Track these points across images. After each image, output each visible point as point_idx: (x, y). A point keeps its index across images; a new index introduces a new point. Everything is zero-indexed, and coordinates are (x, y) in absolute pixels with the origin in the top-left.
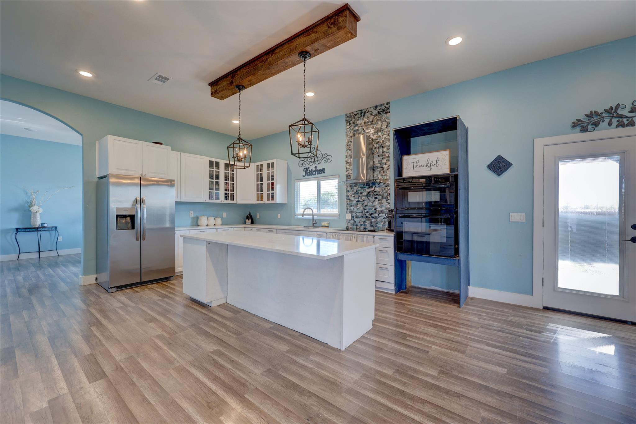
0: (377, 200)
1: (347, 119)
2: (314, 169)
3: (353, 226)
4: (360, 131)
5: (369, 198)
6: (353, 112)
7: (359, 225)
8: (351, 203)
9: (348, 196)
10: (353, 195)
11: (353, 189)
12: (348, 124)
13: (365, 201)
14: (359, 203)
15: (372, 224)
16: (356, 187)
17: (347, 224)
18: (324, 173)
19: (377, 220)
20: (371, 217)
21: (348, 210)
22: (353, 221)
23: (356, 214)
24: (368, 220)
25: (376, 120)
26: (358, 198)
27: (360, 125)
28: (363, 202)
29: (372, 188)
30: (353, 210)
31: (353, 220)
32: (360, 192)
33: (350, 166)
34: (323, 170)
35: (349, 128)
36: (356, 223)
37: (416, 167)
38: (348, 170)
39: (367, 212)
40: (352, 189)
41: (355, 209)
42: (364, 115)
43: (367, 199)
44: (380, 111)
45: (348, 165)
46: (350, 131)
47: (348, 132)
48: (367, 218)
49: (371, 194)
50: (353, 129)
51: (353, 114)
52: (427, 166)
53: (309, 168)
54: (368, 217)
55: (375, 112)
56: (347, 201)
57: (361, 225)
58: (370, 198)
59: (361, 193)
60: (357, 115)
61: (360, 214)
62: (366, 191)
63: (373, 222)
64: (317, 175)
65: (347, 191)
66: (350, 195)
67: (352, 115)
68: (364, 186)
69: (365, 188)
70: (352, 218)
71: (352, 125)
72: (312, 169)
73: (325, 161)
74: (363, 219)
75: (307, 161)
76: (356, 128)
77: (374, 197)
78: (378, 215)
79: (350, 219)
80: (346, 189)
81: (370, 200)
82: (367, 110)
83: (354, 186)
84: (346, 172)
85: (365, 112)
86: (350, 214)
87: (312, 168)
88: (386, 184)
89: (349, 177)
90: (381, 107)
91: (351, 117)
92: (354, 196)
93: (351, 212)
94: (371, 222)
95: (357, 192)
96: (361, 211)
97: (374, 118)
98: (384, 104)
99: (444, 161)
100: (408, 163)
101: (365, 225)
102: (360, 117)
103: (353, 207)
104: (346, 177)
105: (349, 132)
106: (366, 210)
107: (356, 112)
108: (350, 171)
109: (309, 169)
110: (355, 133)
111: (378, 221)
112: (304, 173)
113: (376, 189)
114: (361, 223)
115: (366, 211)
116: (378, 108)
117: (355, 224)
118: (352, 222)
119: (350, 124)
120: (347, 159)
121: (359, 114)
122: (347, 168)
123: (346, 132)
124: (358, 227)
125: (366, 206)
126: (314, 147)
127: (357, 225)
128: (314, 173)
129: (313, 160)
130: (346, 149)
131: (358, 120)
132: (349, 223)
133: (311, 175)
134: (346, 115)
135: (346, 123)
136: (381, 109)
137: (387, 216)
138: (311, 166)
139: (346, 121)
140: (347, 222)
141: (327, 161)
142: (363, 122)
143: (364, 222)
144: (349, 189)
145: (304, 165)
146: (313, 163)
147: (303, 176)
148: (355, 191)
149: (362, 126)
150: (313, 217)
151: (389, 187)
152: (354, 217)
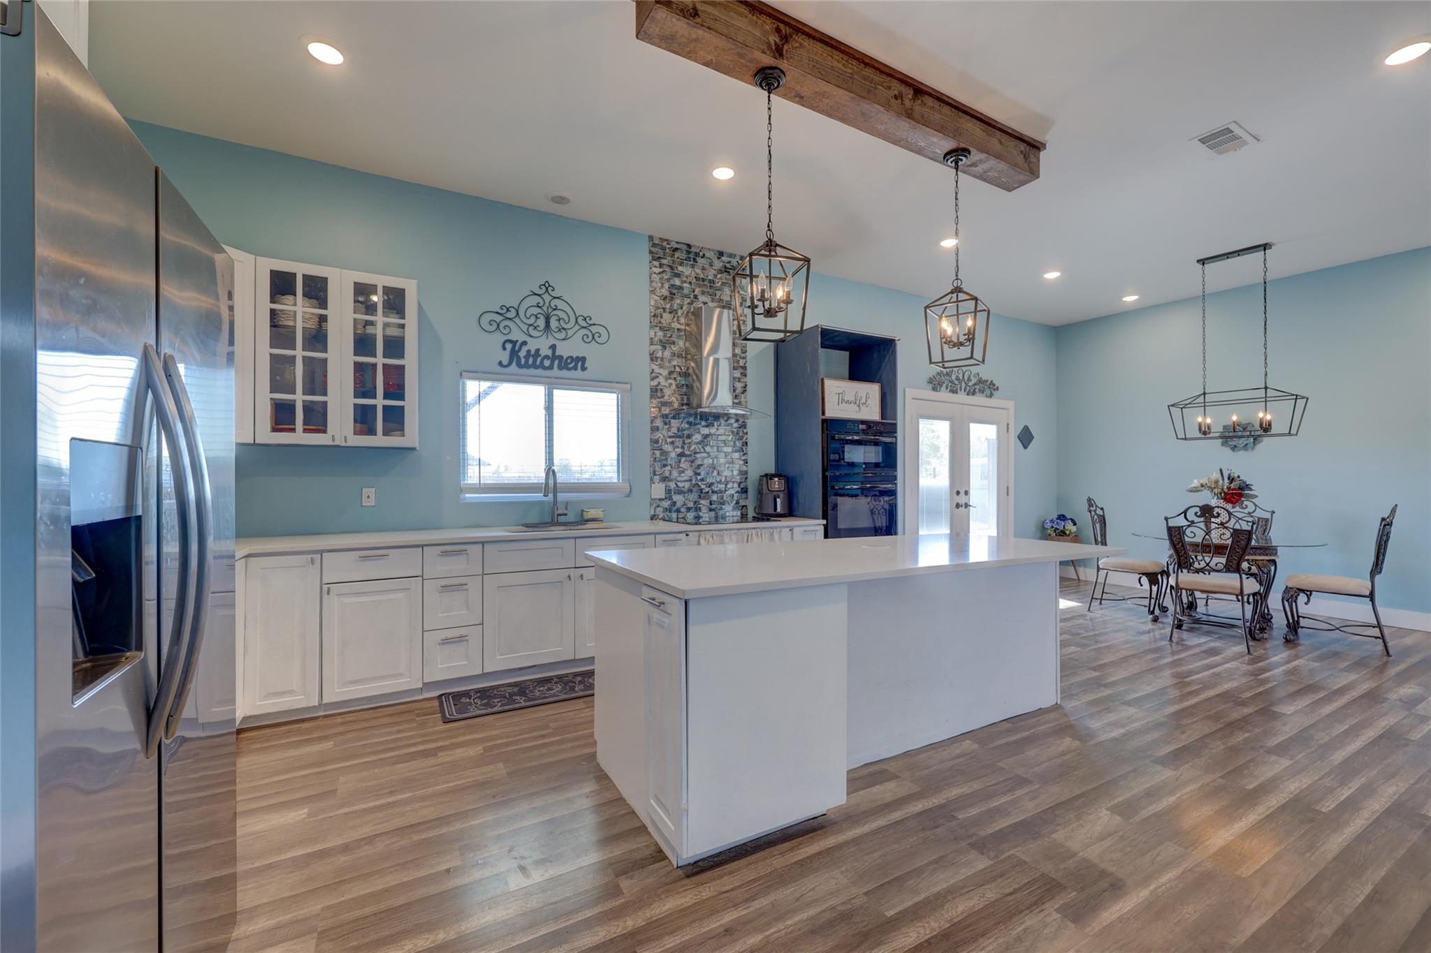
1: (654, 250)
2: (545, 351)
3: (669, 514)
4: (686, 291)
5: (706, 449)
6: (668, 240)
7: (684, 509)
8: (663, 458)
9: (657, 442)
10: (669, 440)
11: (670, 424)
12: (656, 263)
13: (698, 456)
14: (683, 459)
15: (713, 507)
16: (677, 421)
17: (653, 510)
18: (584, 369)
19: (722, 498)
20: (710, 492)
21: (655, 474)
22: (669, 502)
23: (676, 484)
24: (704, 499)
25: (720, 283)
26: (683, 447)
27: (687, 277)
28: (693, 458)
29: (713, 427)
30: (670, 474)
31: (670, 498)
33: (661, 366)
34: (578, 362)
35: (659, 273)
36: (678, 505)
38: (658, 377)
39: (702, 480)
40: (666, 424)
41: (675, 474)
42: (695, 260)
43: (702, 450)
44: (728, 265)
45: (657, 363)
46: (662, 284)
47: (657, 283)
48: (702, 493)
49: (710, 439)
50: (668, 280)
51: (668, 244)
52: (855, 403)
53: (525, 343)
54: (704, 491)
55: (718, 265)
56: (654, 453)
57: (689, 509)
58: (708, 449)
59: (689, 436)
60: (679, 251)
61: (687, 485)
62: (699, 432)
63: (714, 501)
64: (556, 372)
65: (655, 429)
66: (662, 437)
67: (665, 244)
68: (696, 422)
69: (698, 426)
70: (668, 495)
71: (668, 269)
72: (537, 350)
73: (588, 337)
74: (694, 496)
75: (517, 320)
76: (677, 282)
77: (716, 448)
79: (664, 497)
80: (652, 423)
81: (707, 453)
82: (700, 251)
83: (671, 418)
84: (652, 379)
85: (697, 254)
86: (662, 486)
87: (541, 344)
88: (740, 423)
89: (659, 395)
90: (729, 259)
91: (664, 249)
92: (672, 443)
93: (664, 479)
94: (711, 502)
95: (680, 433)
96: (688, 478)
97: (715, 276)
98: (735, 255)
100: (828, 391)
101: (698, 509)
102: (686, 260)
103: (669, 468)
104: (651, 392)
105: (660, 285)
106: (699, 474)
107: (677, 243)
108: (661, 379)
109: (525, 349)
110: (675, 291)
111: (725, 498)
112: (504, 357)
113: (721, 430)
114: (689, 506)
115: (699, 477)
116: (724, 258)
117: (675, 508)
118: (666, 504)
119: (661, 265)
120: (653, 348)
121: (684, 251)
122: (653, 370)
123: (651, 282)
124: (681, 515)
125: (699, 466)
126: (547, 286)
127: (678, 511)
128: (547, 363)
129: (541, 323)
130: (651, 322)
131: (681, 265)
132: (658, 506)
133: (534, 366)
134: (651, 238)
135: (648, 257)
136: (729, 262)
137: (742, 489)
138: (532, 339)
139: (651, 252)
140: (655, 505)
141: (593, 338)
142: (693, 275)
143: (695, 502)
144: (659, 423)
145: (506, 331)
146: (541, 333)
147: (500, 364)
148: (674, 430)
149: (690, 283)
150: (555, 496)
151: (745, 428)
152: (672, 492)
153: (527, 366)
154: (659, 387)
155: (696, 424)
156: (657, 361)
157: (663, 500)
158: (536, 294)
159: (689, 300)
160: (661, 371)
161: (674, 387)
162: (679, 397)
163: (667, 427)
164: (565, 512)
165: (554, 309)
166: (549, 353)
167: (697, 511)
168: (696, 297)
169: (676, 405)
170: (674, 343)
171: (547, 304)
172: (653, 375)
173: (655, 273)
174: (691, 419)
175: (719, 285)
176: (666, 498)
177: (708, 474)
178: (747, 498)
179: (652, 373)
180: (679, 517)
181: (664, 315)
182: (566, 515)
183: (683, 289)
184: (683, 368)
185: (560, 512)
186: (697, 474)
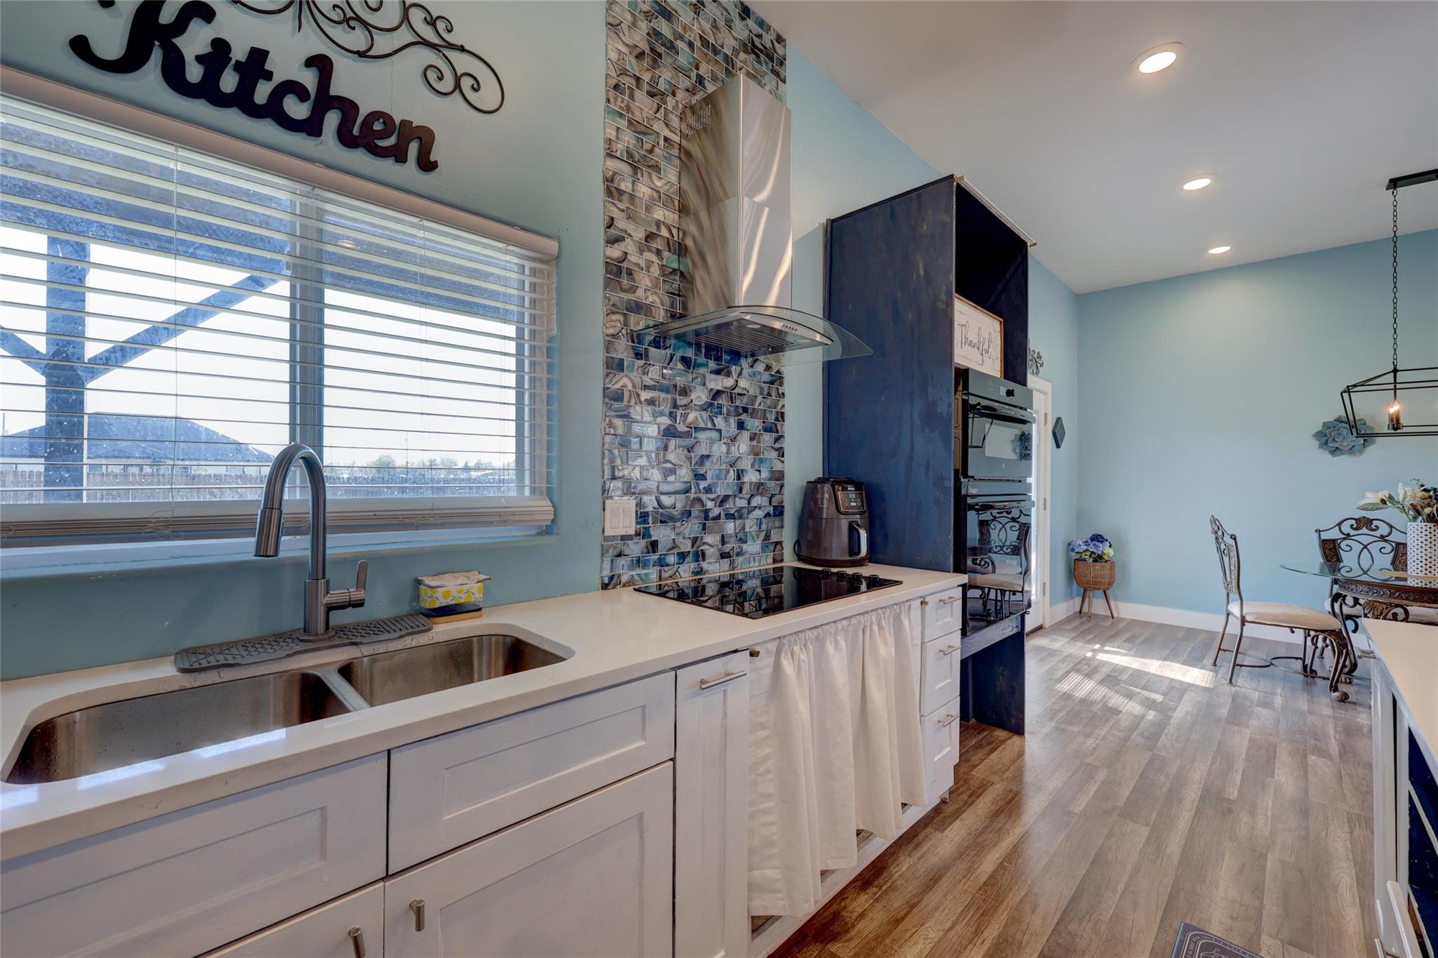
0: (745, 435)
2: (289, 68)
3: (642, 574)
4: (682, 59)
5: (716, 420)
7: (671, 559)
8: (633, 437)
9: (618, 397)
11: (647, 358)
13: (701, 436)
14: (673, 443)
15: (727, 548)
16: (663, 351)
17: (607, 565)
18: (428, 166)
19: (743, 528)
20: (723, 516)
21: (613, 477)
22: (644, 543)
23: (657, 499)
24: (711, 531)
26: (672, 415)
27: (684, 29)
28: (689, 442)
29: (729, 374)
30: (646, 477)
31: (646, 535)
33: (629, 216)
34: (409, 142)
36: (662, 548)
38: (622, 239)
39: (708, 490)
40: (638, 355)
41: (655, 476)
43: (710, 426)
44: (757, 42)
45: (622, 206)
46: (635, 19)
47: (623, 11)
48: (706, 518)
49: (723, 401)
50: (647, 16)
53: (203, 11)
54: (711, 515)
55: (741, 30)
56: (611, 425)
57: (682, 556)
58: (719, 421)
59: (685, 392)
61: (680, 502)
63: (730, 536)
64: (329, 148)
65: (615, 366)
66: (630, 387)
68: (699, 360)
69: (702, 370)
70: (640, 528)
72: (258, 55)
73: (441, 78)
74: (691, 527)
76: (665, 29)
77: (733, 421)
78: (749, 504)
79: (633, 532)
80: (607, 350)
83: (650, 344)
84: (612, 241)
86: (629, 505)
87: (274, 40)
89: (625, 281)
92: (651, 402)
93: (635, 489)
94: (723, 536)
95: (666, 382)
101: (700, 556)
103: (643, 461)
104: (608, 271)
105: (629, 18)
108: (629, 247)
109: (201, 33)
110: (660, 49)
111: (747, 529)
113: (743, 383)
115: (703, 484)
117: (654, 558)
118: (637, 547)
122: (611, 219)
124: (666, 577)
125: (705, 458)
127: (661, 563)
128: (297, 109)
130: (608, 101)
132: (620, 555)
133: (242, 101)
136: (760, 36)
137: (775, 507)
138: (234, 8)
140: (612, 552)
141: (458, 86)
143: (695, 540)
144: (623, 350)
147: (83, 50)
148: (655, 373)
150: (318, 545)
151: (781, 384)
152: (650, 520)
153: (208, 91)
154: (625, 265)
155: (697, 365)
156: (620, 201)
157: (629, 537)
160: (630, 227)
161: (655, 271)
162: (667, 300)
163: (641, 362)
164: (356, 595)
167: (697, 561)
169: (661, 316)
170: (656, 168)
172: (612, 231)
174: (689, 353)
176: (637, 534)
177: (718, 478)
178: (782, 527)
179: (609, 227)
180: (663, 580)
181: (637, 93)
182: (359, 604)
184: (675, 231)
185: (337, 595)
186: (700, 477)
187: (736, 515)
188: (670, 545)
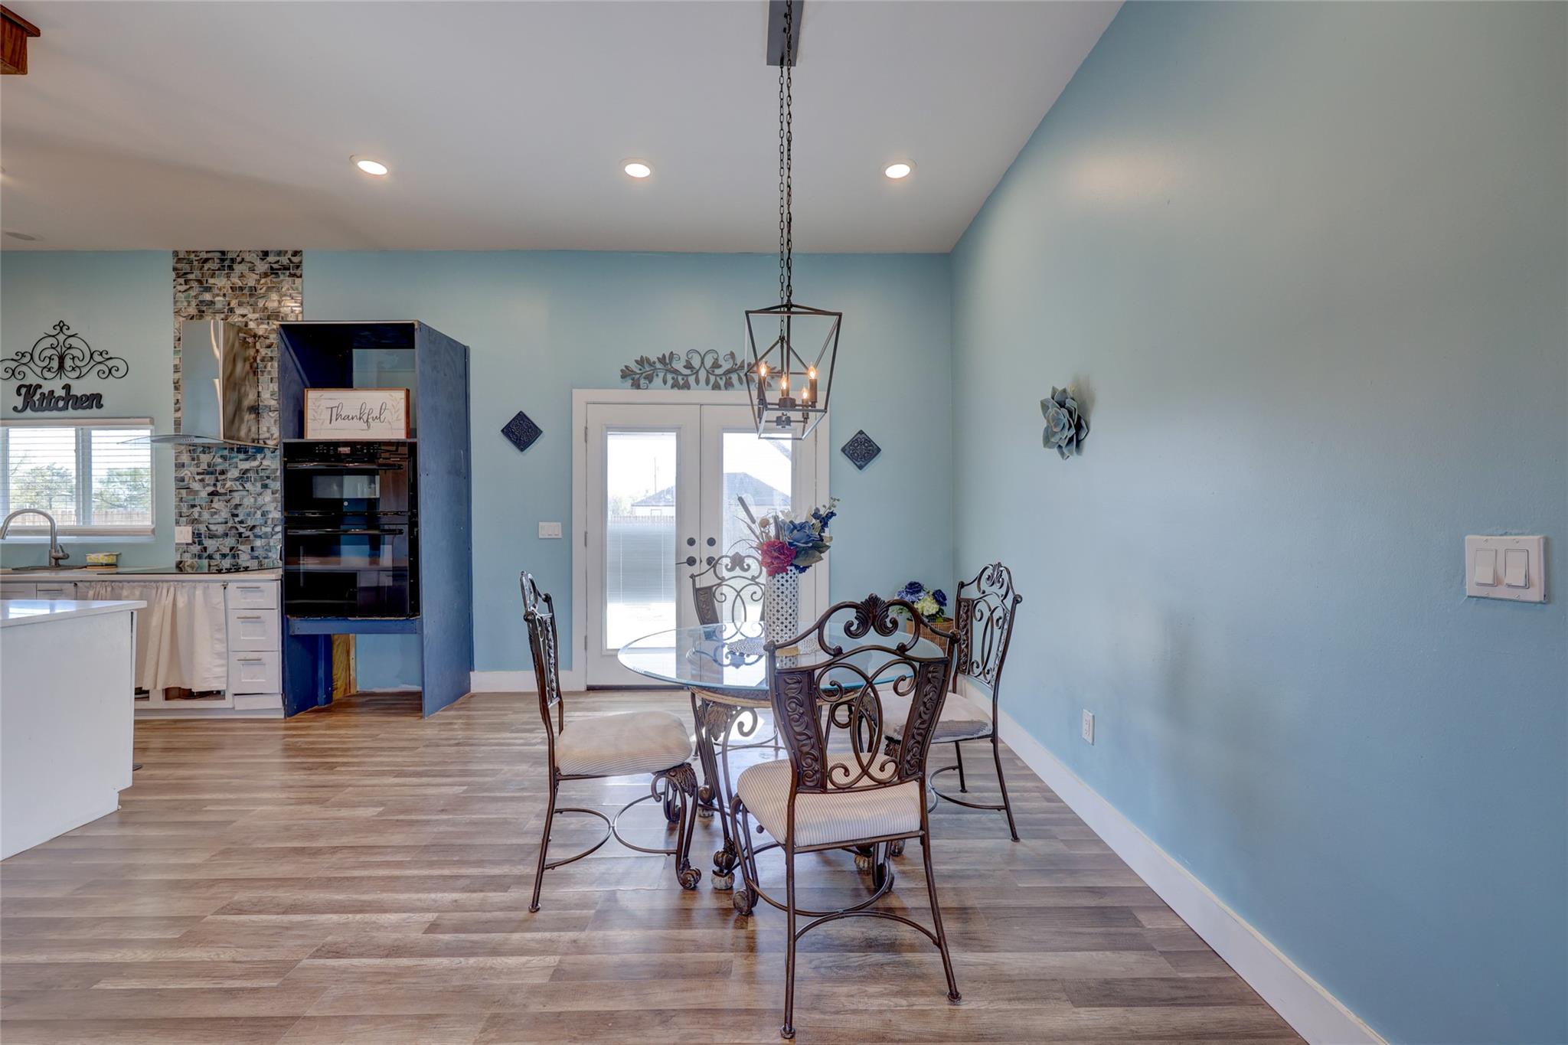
0: (269, 491)
1: (179, 266)
2: (59, 392)
3: (199, 561)
4: (219, 306)
5: (245, 485)
6: (197, 252)
7: (217, 556)
8: (191, 497)
9: (183, 480)
11: (199, 460)
12: (182, 281)
13: (235, 494)
14: (216, 498)
15: (256, 554)
16: (208, 455)
17: (178, 556)
18: (99, 406)
19: (269, 543)
21: (181, 517)
22: (199, 547)
23: (207, 527)
24: (243, 544)
25: (264, 288)
26: (215, 485)
27: (220, 290)
28: (228, 497)
29: (255, 459)
30: (199, 516)
31: (200, 543)
32: (219, 468)
34: (94, 400)
35: (186, 291)
36: (209, 551)
37: (336, 420)
39: (241, 522)
40: (193, 459)
41: (206, 515)
42: (231, 268)
43: (241, 488)
44: (275, 266)
46: (189, 302)
47: (182, 302)
48: (240, 537)
49: (251, 474)
50: (196, 297)
51: (196, 256)
52: (360, 419)
53: (40, 386)
54: (243, 535)
55: (262, 267)
56: (179, 493)
57: (224, 556)
58: (248, 486)
59: (223, 472)
60: (210, 261)
61: (220, 529)
62: (237, 467)
63: (259, 547)
64: (71, 412)
65: (180, 466)
66: (189, 475)
67: (192, 256)
68: (233, 455)
69: (235, 460)
70: (196, 540)
71: (195, 284)
72: (52, 392)
73: (104, 372)
74: (230, 541)
75: (31, 365)
76: (207, 297)
77: (259, 485)
78: (273, 530)
79: (190, 542)
80: (176, 460)
81: (248, 491)
82: (238, 256)
83: (200, 453)
84: (176, 411)
85: (233, 260)
86: (189, 529)
87: (53, 387)
90: (278, 258)
91: (190, 262)
92: (202, 480)
93: (194, 522)
95: (211, 469)
96: (224, 520)
97: (258, 281)
98: (286, 252)
99: (395, 412)
100: (319, 406)
101: (236, 556)
102: (219, 269)
103: (198, 509)
104: (175, 425)
105: (186, 304)
106: (237, 516)
107: (207, 252)
109: (39, 391)
110: (204, 308)
111: (272, 544)
112: (19, 402)
113: (266, 463)
114: (224, 552)
116: (271, 259)
117: (205, 555)
118: (196, 549)
119: (186, 282)
120: (177, 375)
121: (217, 261)
122: (177, 400)
123: (175, 302)
124: (213, 563)
125: (237, 506)
126: (61, 326)
127: (210, 557)
128: (61, 404)
129: (55, 364)
130: (175, 347)
131: (212, 277)
132: (185, 552)
133: (49, 408)
134: (176, 253)
135: (173, 275)
136: (277, 262)
138: (46, 381)
139: (175, 269)
140: (180, 550)
141: (110, 373)
142: (229, 284)
143: (233, 548)
144: (184, 458)
145: (21, 377)
146: (55, 374)
147: (15, 409)
148: (204, 466)
149: (224, 295)
152: (203, 536)
153: (42, 409)
155: (231, 458)
157: (191, 544)
158: (51, 336)
159: (222, 316)
163: (194, 462)
165: (68, 348)
166: (63, 393)
167: (234, 559)
168: (231, 310)
171: (61, 343)
173: (180, 291)
174: (226, 452)
175: (262, 291)
177: (249, 515)
179: (177, 404)
180: (212, 564)
183: (214, 303)
186: (235, 515)
187: (263, 536)
188: (216, 549)
